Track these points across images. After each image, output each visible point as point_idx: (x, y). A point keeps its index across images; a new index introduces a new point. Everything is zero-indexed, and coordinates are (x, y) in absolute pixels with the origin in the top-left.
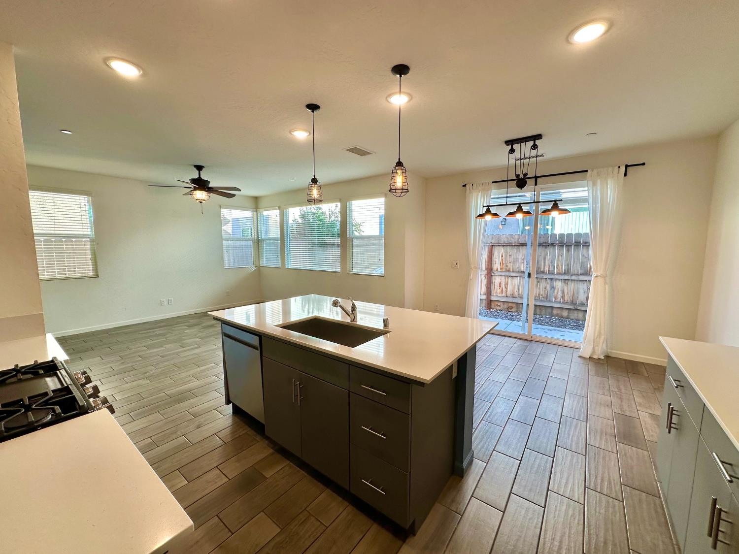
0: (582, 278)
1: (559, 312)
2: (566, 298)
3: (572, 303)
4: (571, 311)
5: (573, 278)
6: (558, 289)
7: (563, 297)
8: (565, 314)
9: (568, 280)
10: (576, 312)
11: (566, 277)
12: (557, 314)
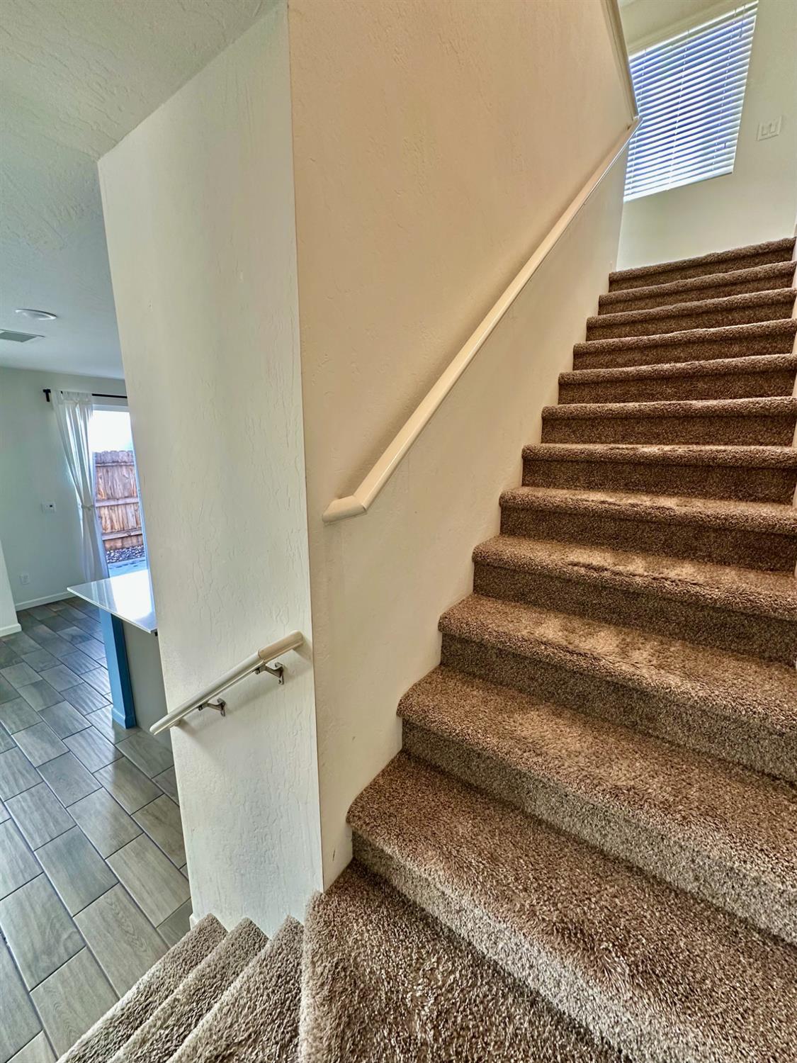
0: (128, 501)
1: (112, 543)
2: (117, 527)
3: (123, 530)
4: (125, 539)
5: (120, 502)
6: (106, 518)
7: (112, 527)
8: (119, 544)
9: (114, 506)
10: (129, 539)
11: (112, 503)
12: (111, 547)
